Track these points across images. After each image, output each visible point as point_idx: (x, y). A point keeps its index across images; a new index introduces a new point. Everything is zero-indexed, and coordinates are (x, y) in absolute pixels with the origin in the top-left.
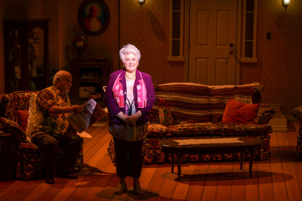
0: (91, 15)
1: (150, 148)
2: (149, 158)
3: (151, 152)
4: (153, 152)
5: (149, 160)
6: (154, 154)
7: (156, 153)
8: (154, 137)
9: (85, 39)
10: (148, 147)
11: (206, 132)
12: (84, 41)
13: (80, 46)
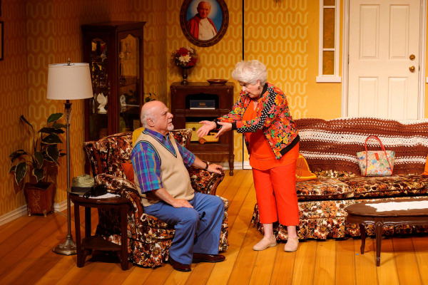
0: (200, 16)
1: (324, 217)
2: (323, 232)
3: (325, 223)
4: (328, 223)
5: (323, 235)
6: (329, 225)
7: (333, 224)
8: (329, 200)
9: (192, 51)
10: (320, 214)
11: (406, 192)
12: (191, 54)
13: (186, 62)
